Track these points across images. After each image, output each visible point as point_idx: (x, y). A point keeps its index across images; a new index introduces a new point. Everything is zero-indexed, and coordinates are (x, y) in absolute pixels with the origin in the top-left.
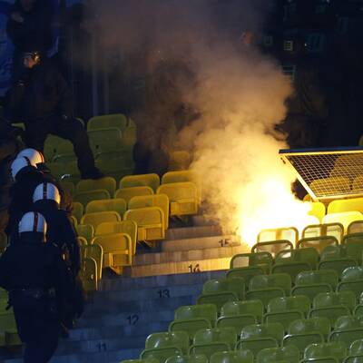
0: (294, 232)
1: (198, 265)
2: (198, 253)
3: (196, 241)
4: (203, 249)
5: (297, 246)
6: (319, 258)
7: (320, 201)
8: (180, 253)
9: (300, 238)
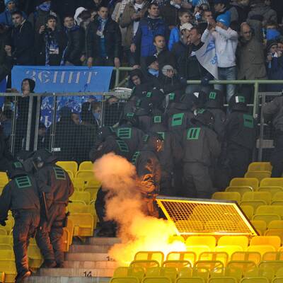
0: (160, 255)
1: (90, 272)
2: (92, 264)
3: (90, 255)
4: (95, 262)
5: (163, 265)
6: (177, 276)
7: (182, 235)
8: (78, 263)
9: (165, 260)
